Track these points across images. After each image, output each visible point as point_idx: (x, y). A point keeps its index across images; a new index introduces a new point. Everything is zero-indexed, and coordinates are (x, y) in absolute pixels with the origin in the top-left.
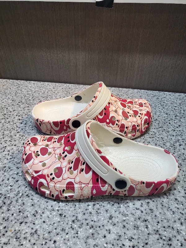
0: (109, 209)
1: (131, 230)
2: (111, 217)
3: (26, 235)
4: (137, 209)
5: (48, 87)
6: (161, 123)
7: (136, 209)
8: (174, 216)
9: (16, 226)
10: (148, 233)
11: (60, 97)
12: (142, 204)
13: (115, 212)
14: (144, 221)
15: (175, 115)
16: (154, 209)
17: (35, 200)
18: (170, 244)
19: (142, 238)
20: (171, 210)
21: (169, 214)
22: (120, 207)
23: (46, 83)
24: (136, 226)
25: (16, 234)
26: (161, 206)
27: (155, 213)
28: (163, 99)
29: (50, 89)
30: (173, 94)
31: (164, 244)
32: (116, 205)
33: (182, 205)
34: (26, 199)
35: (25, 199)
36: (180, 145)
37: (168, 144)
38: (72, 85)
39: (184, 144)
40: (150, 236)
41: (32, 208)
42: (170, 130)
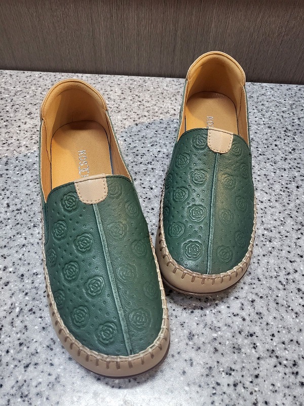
0: (187, 321)
1: (228, 355)
2: (191, 336)
3: (38, 388)
4: (234, 315)
5: (42, 82)
6: (261, 146)
7: (232, 316)
8: (298, 320)
9: (17, 374)
10: (257, 356)
12: (243, 304)
13: (198, 324)
14: (249, 335)
15: (284, 129)
16: (264, 311)
17: (47, 319)
18: (295, 372)
19: (248, 366)
20: (292, 310)
21: (289, 318)
22: (205, 315)
23: (37, 74)
24: (236, 346)
26: (275, 305)
27: (265, 318)
28: (260, 98)
30: (278, 87)
31: (285, 374)
32: (198, 312)
34: (29, 319)
35: (27, 318)
36: (298, 187)
37: (277, 187)
40: (262, 362)
41: (43, 334)
42: (278, 158)
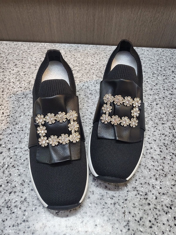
11: (35, 59)
25: (7, 203)
29: (25, 50)
33: (158, 162)
38: (48, 44)
39: (160, 103)
